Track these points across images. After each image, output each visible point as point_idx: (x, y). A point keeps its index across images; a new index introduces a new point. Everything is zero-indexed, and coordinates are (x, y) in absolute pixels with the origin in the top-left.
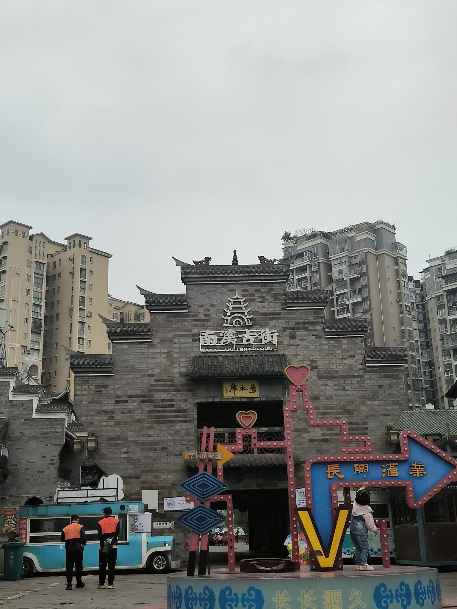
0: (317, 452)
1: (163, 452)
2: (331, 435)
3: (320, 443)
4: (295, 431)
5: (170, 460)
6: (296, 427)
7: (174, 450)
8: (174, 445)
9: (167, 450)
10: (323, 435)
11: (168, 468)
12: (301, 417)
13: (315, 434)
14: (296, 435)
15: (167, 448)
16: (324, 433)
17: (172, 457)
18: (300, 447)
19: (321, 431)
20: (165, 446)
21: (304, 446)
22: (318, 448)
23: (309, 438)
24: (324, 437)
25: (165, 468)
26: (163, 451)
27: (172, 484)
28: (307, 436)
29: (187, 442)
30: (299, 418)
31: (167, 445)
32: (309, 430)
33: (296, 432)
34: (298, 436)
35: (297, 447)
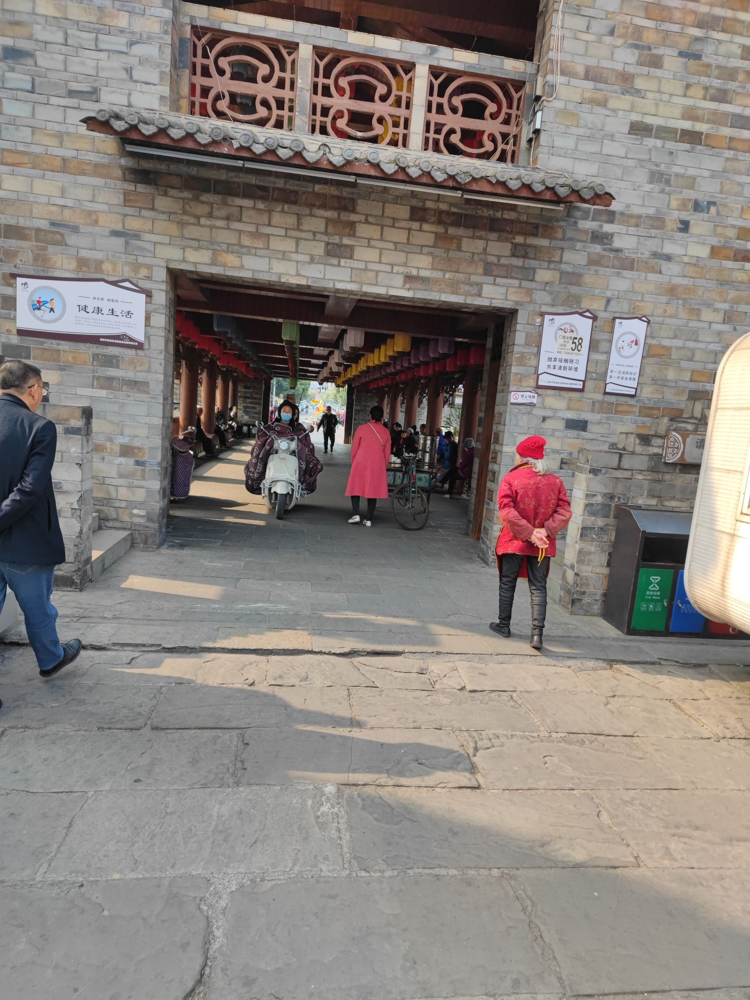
0: (651, 182)
1: (12, 70)
2: (717, 119)
3: (671, 145)
4: (586, 77)
5: (43, 113)
6: (592, 62)
7: (66, 70)
8: (66, 44)
9: (30, 61)
10: (690, 114)
11: (34, 149)
12: (619, 18)
13: (657, 105)
14: (588, 95)
15: (30, 55)
16: (693, 108)
17: (54, 100)
18: (593, 148)
19: (685, 96)
20: (24, 45)
21: (610, 148)
22: (657, 165)
23: (635, 117)
24: (687, 125)
25: (21, 148)
26: (10, 62)
27: (53, 224)
28: (627, 106)
29: (123, 40)
30: (611, 23)
31: (30, 37)
32: (639, 84)
33: (589, 85)
34: (593, 102)
35: (580, 147)
